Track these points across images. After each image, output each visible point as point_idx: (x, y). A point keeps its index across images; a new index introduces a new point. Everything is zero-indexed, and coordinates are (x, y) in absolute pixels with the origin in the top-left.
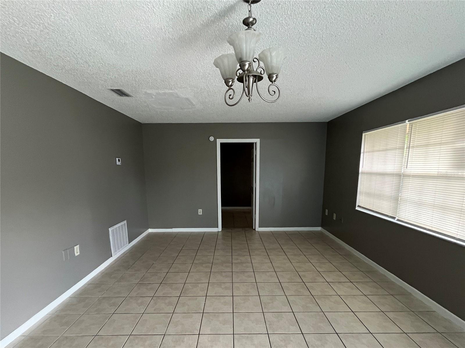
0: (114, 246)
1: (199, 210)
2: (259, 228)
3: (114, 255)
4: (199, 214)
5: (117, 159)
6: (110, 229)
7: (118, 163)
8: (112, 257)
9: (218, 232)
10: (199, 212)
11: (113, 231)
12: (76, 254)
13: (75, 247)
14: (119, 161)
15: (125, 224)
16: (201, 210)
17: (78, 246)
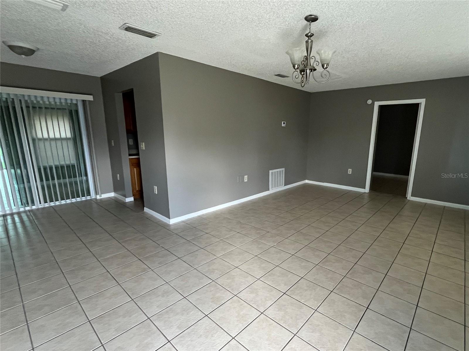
0: (272, 184)
1: (349, 169)
2: (412, 197)
3: (271, 190)
4: (349, 173)
5: (283, 122)
6: (270, 171)
7: (283, 125)
8: (269, 190)
9: (365, 193)
10: (349, 171)
11: (272, 173)
12: (245, 181)
13: (245, 176)
14: (284, 123)
15: (283, 170)
16: (351, 170)
17: (247, 176)
